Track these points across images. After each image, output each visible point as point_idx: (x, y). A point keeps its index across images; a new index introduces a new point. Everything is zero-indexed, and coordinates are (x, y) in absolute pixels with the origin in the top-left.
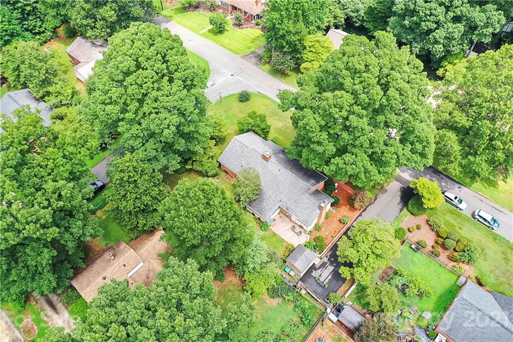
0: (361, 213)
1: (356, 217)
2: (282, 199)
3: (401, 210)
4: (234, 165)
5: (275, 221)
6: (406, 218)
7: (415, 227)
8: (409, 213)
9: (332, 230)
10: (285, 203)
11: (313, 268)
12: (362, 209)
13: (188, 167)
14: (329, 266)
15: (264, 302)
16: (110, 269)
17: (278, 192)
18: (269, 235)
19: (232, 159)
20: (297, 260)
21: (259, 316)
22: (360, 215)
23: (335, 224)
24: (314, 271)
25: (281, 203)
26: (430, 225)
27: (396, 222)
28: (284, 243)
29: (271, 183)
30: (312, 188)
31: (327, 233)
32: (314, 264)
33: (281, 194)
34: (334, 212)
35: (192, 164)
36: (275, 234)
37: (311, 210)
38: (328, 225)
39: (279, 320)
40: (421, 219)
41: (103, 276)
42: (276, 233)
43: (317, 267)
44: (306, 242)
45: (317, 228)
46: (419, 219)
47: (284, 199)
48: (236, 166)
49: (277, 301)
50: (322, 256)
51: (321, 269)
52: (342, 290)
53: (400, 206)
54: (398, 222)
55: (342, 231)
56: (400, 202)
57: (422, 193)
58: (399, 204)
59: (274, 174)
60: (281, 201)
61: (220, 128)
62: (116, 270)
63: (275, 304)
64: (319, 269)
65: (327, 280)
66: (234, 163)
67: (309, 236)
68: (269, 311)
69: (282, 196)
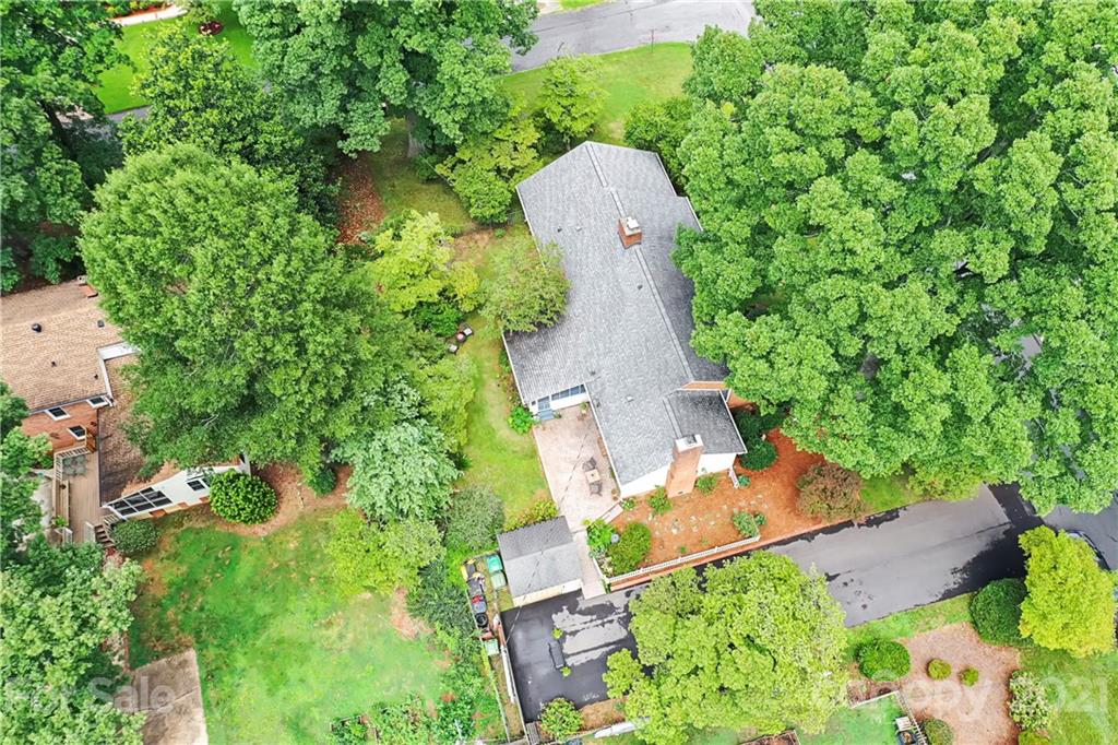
0: (817, 532)
1: (789, 536)
2: (599, 371)
3: (948, 595)
4: (545, 218)
5: (557, 421)
6: (947, 627)
7: (955, 671)
8: (968, 618)
9: (695, 529)
10: (602, 384)
11: (569, 601)
12: (825, 524)
13: (440, 170)
14: (615, 624)
15: (386, 611)
16: (63, 314)
17: (601, 345)
18: (518, 449)
19: (548, 200)
20: (521, 554)
21: (350, 636)
22: (809, 537)
23: (716, 519)
24: (566, 612)
25: (592, 379)
26: (1011, 696)
27: (905, 619)
28: (540, 492)
29: (598, 310)
30: (693, 381)
31: (674, 531)
32: (579, 592)
33: (605, 355)
34: (736, 484)
35: (453, 168)
36: (533, 454)
37: (651, 442)
38: (696, 512)
39: (387, 680)
40: (992, 659)
41: (38, 322)
42: (541, 454)
43: (582, 606)
44: (600, 521)
45: (659, 501)
46: (987, 650)
47: (603, 373)
48: (547, 224)
49: (416, 628)
50: (618, 583)
51: (589, 618)
52: (603, 711)
53: (953, 581)
54: (911, 621)
55: (716, 550)
56: (964, 570)
57: (1032, 584)
58: (955, 571)
59: (620, 290)
60: (593, 373)
61: (573, 105)
62: (76, 323)
63: (406, 632)
64: (582, 613)
65: (583, 659)
66: (548, 215)
67: (619, 510)
68: (381, 640)
69: (606, 362)
